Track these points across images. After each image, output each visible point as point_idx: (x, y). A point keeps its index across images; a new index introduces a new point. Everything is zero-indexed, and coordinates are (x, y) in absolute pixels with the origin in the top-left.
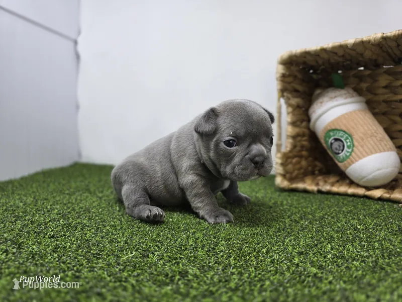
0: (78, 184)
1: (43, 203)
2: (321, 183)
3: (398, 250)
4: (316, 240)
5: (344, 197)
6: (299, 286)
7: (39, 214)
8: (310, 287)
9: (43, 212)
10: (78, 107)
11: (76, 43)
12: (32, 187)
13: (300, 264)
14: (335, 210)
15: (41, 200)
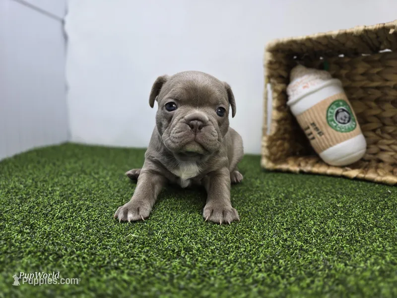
0: (73, 165)
1: (43, 185)
2: (303, 164)
3: (371, 225)
4: (300, 217)
5: (323, 177)
6: (288, 257)
7: (42, 196)
8: (297, 258)
9: (45, 194)
10: (66, 88)
11: (63, 22)
12: (27, 168)
13: (288, 239)
14: (316, 189)
15: (41, 182)
